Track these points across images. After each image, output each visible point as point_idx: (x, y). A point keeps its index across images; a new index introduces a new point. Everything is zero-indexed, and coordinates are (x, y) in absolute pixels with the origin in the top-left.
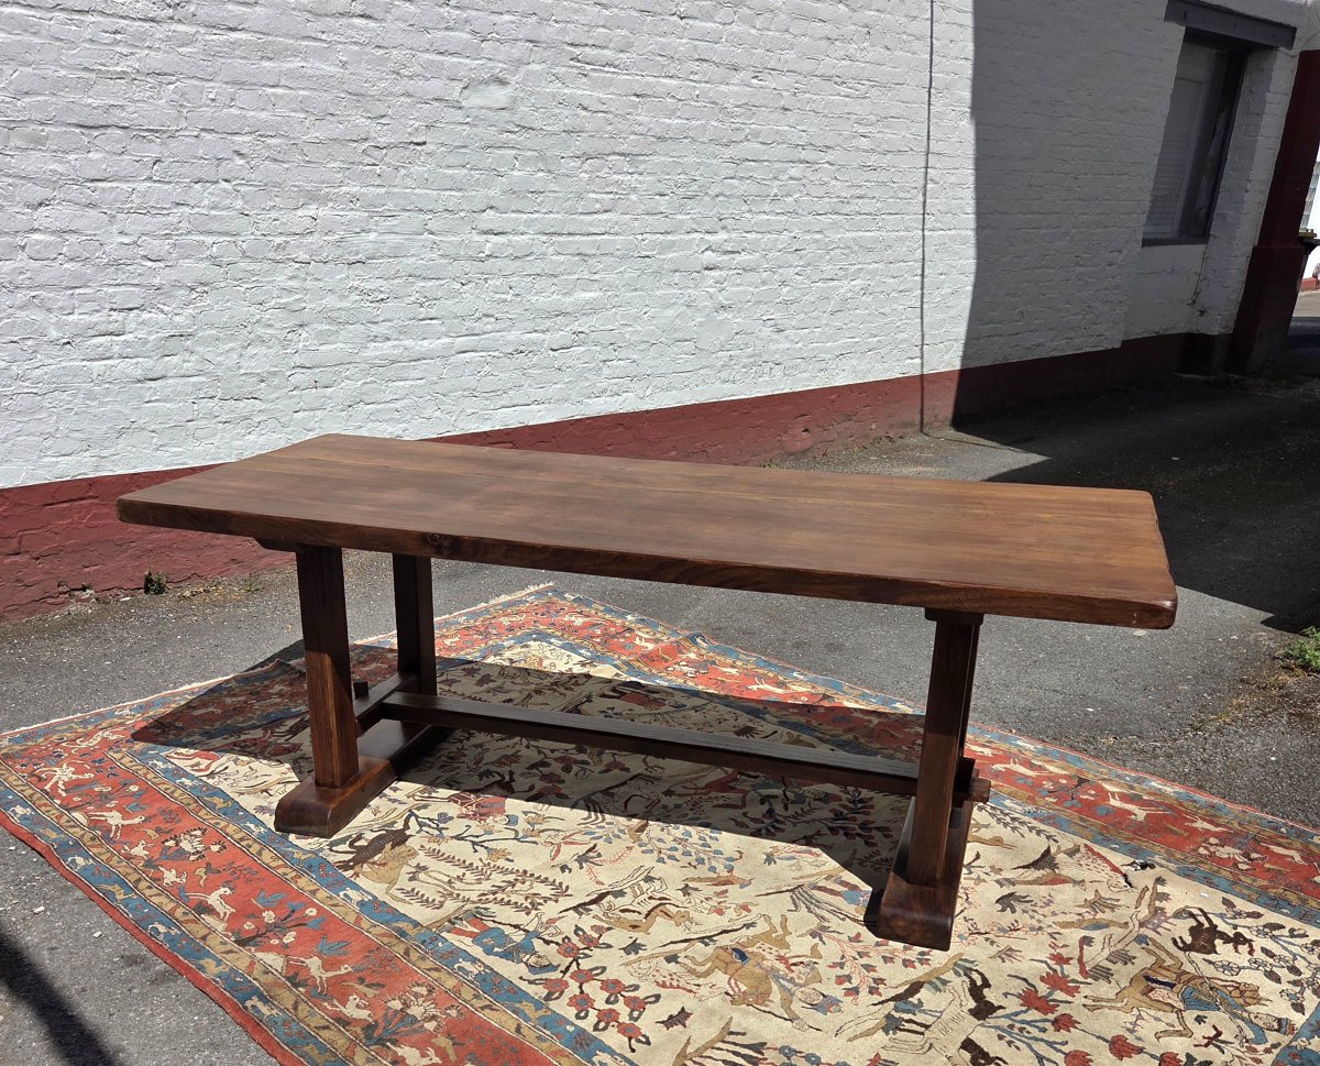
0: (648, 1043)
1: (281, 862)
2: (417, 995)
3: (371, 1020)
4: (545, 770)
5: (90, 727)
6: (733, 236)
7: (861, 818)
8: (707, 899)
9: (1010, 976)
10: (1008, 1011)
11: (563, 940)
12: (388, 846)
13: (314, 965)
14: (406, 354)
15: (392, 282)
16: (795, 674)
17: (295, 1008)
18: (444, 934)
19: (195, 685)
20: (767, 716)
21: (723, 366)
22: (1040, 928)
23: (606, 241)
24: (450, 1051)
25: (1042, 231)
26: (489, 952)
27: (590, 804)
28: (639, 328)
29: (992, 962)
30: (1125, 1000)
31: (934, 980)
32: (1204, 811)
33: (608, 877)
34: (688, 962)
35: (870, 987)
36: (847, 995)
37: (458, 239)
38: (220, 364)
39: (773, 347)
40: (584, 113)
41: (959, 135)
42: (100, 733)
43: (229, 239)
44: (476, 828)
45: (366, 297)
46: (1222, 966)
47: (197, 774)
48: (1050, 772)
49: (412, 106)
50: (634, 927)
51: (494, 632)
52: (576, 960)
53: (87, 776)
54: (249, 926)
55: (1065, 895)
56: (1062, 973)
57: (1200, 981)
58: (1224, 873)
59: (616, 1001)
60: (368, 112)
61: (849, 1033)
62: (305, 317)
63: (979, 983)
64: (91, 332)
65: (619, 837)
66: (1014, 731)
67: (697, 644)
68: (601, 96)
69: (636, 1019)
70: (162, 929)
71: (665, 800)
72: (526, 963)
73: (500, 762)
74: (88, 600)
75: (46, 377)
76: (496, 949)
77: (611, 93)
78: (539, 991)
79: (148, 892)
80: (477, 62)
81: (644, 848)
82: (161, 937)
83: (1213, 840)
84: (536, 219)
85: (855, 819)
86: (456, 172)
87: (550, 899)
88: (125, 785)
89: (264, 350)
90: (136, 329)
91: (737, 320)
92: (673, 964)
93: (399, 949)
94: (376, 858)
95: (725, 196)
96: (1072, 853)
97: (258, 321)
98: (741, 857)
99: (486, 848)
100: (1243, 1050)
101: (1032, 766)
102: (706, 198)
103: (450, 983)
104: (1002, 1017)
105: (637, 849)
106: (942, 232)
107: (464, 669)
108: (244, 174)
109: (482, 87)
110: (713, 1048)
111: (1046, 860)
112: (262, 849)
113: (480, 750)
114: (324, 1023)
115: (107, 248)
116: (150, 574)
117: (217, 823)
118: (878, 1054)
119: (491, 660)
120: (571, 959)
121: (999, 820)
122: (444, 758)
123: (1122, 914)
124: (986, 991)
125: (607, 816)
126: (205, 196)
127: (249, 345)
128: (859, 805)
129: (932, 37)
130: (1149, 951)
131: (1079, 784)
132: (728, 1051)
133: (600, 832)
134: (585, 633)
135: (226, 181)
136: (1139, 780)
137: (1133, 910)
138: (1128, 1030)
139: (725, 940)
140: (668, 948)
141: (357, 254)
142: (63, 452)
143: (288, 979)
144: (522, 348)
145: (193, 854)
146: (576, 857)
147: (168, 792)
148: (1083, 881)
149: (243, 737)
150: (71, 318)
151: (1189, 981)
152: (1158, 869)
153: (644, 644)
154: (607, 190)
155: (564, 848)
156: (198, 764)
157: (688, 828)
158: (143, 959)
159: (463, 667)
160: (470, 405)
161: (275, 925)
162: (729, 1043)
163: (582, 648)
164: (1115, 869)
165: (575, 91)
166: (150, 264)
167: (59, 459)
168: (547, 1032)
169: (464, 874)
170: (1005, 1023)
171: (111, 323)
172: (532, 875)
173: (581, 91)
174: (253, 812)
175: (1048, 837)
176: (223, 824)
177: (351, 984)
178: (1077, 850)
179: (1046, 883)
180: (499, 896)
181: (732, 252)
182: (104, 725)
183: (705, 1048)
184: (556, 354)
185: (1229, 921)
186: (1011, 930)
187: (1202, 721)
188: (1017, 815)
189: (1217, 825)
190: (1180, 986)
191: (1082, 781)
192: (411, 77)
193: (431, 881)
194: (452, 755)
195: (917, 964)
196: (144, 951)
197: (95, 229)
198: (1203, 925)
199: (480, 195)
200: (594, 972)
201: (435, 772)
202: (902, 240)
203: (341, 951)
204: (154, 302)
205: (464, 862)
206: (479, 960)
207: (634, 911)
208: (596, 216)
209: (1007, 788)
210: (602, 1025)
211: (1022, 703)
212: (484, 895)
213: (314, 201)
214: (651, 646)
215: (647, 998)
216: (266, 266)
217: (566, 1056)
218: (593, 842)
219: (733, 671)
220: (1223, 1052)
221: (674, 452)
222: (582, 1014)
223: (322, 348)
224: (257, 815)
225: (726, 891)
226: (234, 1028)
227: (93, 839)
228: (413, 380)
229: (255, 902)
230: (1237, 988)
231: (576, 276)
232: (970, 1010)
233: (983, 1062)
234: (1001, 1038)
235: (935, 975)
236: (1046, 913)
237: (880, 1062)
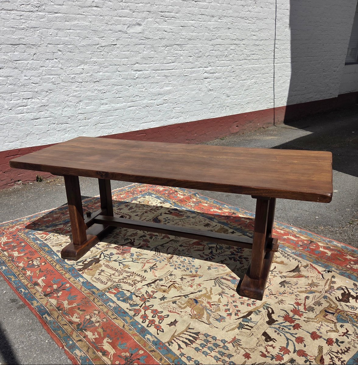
0: (163, 332)
1: (61, 269)
2: (95, 314)
3: (79, 322)
4: (144, 238)
5: (14, 224)
6: (213, 68)
7: (239, 254)
8: (188, 282)
9: (281, 309)
10: (279, 322)
11: (142, 295)
12: (94, 263)
13: (65, 303)
14: (112, 108)
15: (107, 87)
16: (225, 206)
17: (58, 318)
18: (106, 293)
19: (46, 211)
20: (215, 220)
21: (211, 108)
22: (293, 293)
23: (173, 71)
24: (102, 334)
25: (312, 62)
26: (118, 299)
27: (157, 250)
28: (184, 98)
29: (276, 305)
30: (318, 319)
31: (256, 311)
32: (350, 252)
33: (158, 274)
34: (179, 303)
35: (235, 313)
36: (227, 316)
37: (127, 73)
38: (56, 114)
39: (226, 102)
40: (166, 33)
41: (285, 33)
42: (16, 226)
43: (57, 76)
44: (121, 257)
45: (100, 92)
46: (351, 307)
47: (42, 239)
48: (302, 239)
49: (112, 33)
50: (164, 291)
51: (136, 193)
52: (145, 302)
53: (10, 240)
54: (49, 290)
55: (302, 282)
56: (298, 309)
57: (343, 312)
58: (355, 274)
59: (155, 317)
60: (98, 36)
61: (227, 329)
62: (81, 99)
63: (271, 312)
64: (18, 106)
65: (164, 261)
66: (292, 225)
67: (196, 196)
68: (170, 27)
69: (160, 323)
70: (23, 290)
71: (180, 248)
72: (129, 303)
73: (131, 236)
74: (20, 184)
75: (4, 120)
76: (121, 299)
77: (174, 26)
78: (132, 313)
79: (21, 278)
80: (132, 19)
81: (171, 264)
82: (22, 293)
83: (352, 263)
84: (151, 66)
85: (237, 255)
86: (126, 53)
87: (140, 281)
88: (21, 243)
89: (69, 109)
90: (31, 104)
91: (215, 94)
92: (175, 304)
93: (92, 298)
94: (90, 267)
95: (210, 56)
96: (305, 267)
97: (67, 101)
98: (200, 268)
99: (123, 264)
100: (355, 337)
101: (296, 237)
102: (204, 57)
103: (105, 310)
104: (277, 324)
105: (169, 265)
106: (280, 64)
107: (125, 205)
108: (61, 56)
109: (133, 26)
110: (183, 334)
111: (297, 269)
112: (56, 264)
113: (126, 231)
114: (65, 323)
115: (21, 81)
116: (38, 176)
117: (45, 256)
118: (235, 337)
119: (134, 202)
120: (143, 302)
121: (283, 255)
122: (115, 234)
123: (320, 288)
124: (273, 315)
125: (161, 253)
126: (50, 64)
127: (65, 108)
128: (240, 250)
129: (276, 3)
130: (327, 302)
131: (311, 243)
132: (188, 335)
133: (158, 259)
134: (163, 193)
135: (56, 59)
136: (330, 242)
137: (323, 287)
138: (318, 329)
139: (192, 296)
140: (174, 299)
141: (96, 79)
142: (11, 141)
143: (57, 308)
144: (148, 105)
145: (37, 266)
146: (150, 267)
147: (32, 245)
148: (308, 277)
149: (57, 227)
150: (11, 102)
151: (339, 312)
152: (333, 273)
153: (180, 196)
154: (173, 56)
155: (146, 264)
156: (43, 236)
157: (185, 258)
158: (17, 300)
159: (124, 204)
160: (132, 123)
161: (56, 290)
162: (188, 332)
163: (161, 197)
164: (319, 272)
165: (163, 26)
166: (34, 85)
167: (10, 143)
168: (132, 327)
169: (115, 273)
170: (277, 326)
171: (23, 103)
172: (135, 273)
173: (165, 26)
174: (56, 252)
175: (298, 261)
176: (47, 256)
177: (76, 310)
178: (307, 266)
179: (296, 277)
180: (124, 280)
181: (213, 73)
182: (18, 224)
183: (181, 334)
184: (159, 106)
185: (355, 291)
186: (283, 294)
187: (353, 221)
188: (289, 254)
189: (354, 257)
190: (336, 314)
191: (311, 242)
192: (111, 25)
193: (105, 275)
194: (117, 233)
195: (251, 305)
196: (17, 298)
197: (17, 75)
198: (346, 292)
199: (134, 59)
200: (150, 307)
201: (111, 239)
202: (267, 67)
203: (74, 299)
204: (36, 96)
205: (116, 269)
206: (115, 302)
207: (165, 286)
208: (170, 64)
209: (287, 244)
210: (150, 325)
211: (295, 215)
212: (120, 280)
213: (83, 64)
214: (182, 197)
215: (165, 316)
216: (69, 84)
217: (137, 336)
218: (155, 262)
219: (206, 205)
220: (348, 338)
221: (196, 135)
222: (144, 321)
223: (86, 108)
224: (57, 253)
225: (194, 279)
226: (39, 324)
227: (8, 261)
228: (115, 116)
229: (52, 282)
230: (355, 315)
231: (164, 83)
232: (267, 322)
233: (269, 340)
234: (275, 332)
235: (257, 309)
236: (295, 288)
237: (236, 339)
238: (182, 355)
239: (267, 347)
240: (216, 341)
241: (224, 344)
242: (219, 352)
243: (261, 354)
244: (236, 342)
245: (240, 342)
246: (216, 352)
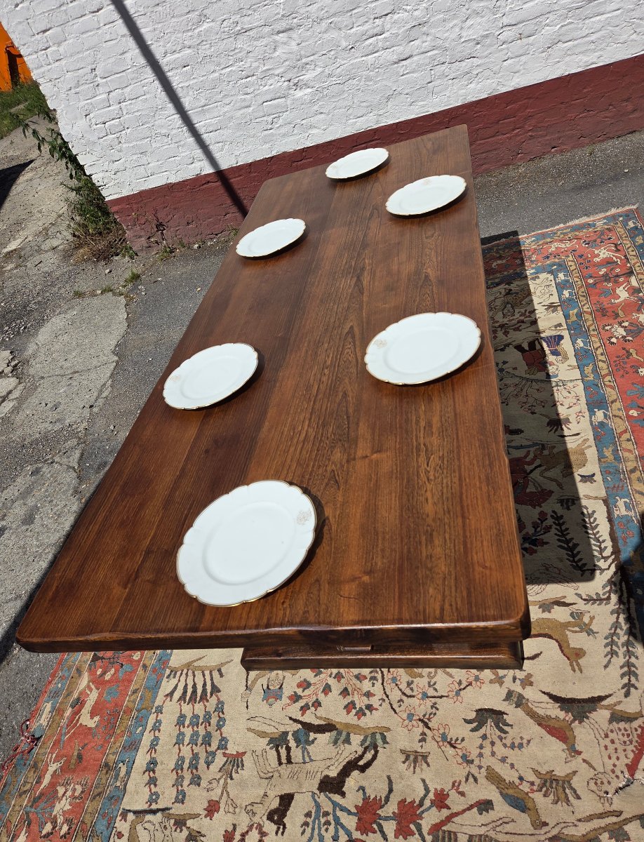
9: (388, 776)
10: (342, 801)
22: (470, 761)
31: (344, 733)
38: (446, 39)
56: (423, 812)
63: (361, 763)
64: (365, 37)
75: (343, 72)
90: (391, 28)
104: (332, 801)
110: (203, 671)
111: (584, 705)
118: (245, 752)
127: (467, 19)
132: (205, 681)
162: (211, 675)
171: (375, 27)
175: (626, 685)
183: (201, 668)
195: (354, 712)
232: (326, 777)
233: (276, 818)
234: (308, 815)
235: (350, 730)
236: (497, 753)
237: (240, 760)
238: (159, 710)
239: (254, 829)
240: (217, 731)
241: (218, 748)
242: (195, 757)
243: (230, 829)
244: (233, 766)
245: (237, 773)
246: (193, 751)
